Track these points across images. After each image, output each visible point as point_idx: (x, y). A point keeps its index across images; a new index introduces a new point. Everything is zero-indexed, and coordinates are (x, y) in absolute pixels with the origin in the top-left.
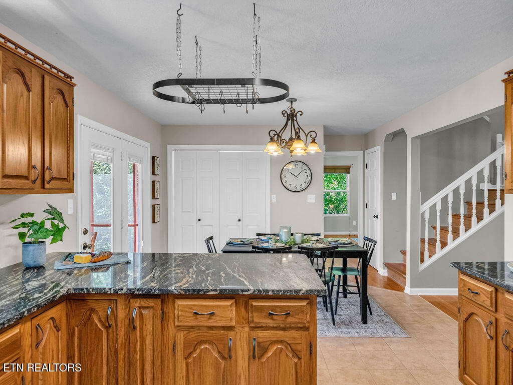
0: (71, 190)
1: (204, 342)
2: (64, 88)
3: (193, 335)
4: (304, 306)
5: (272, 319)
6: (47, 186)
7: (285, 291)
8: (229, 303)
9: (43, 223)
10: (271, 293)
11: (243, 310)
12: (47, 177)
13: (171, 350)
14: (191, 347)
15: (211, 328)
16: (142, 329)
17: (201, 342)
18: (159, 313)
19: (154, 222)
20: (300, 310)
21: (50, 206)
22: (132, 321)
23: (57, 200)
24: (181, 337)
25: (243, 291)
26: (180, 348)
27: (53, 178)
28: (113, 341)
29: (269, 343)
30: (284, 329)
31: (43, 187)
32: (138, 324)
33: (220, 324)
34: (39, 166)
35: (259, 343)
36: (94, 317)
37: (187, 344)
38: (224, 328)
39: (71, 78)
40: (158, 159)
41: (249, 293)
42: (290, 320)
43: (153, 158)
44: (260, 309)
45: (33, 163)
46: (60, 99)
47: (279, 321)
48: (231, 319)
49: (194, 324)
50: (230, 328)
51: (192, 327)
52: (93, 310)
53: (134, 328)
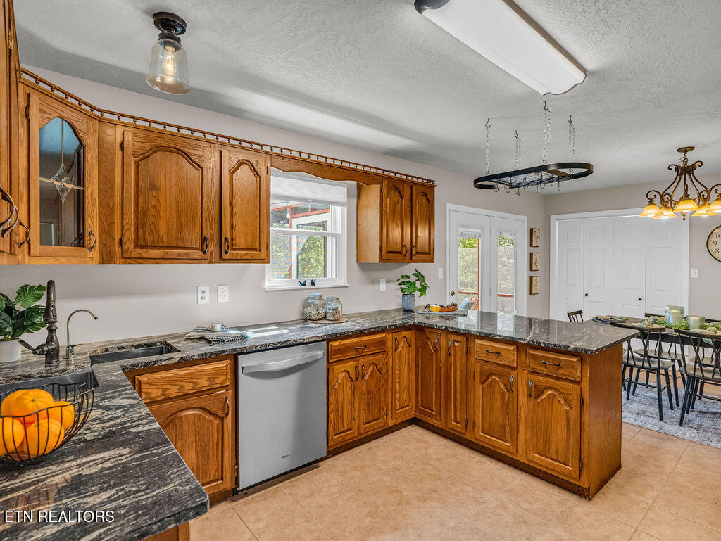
0: (432, 261)
1: (495, 374)
2: (427, 190)
3: (486, 367)
4: (574, 362)
5: (546, 368)
6: (414, 258)
7: (554, 345)
8: (512, 348)
9: (414, 283)
10: (542, 345)
11: (523, 356)
12: (414, 252)
13: (472, 376)
14: (486, 376)
15: (499, 365)
16: (455, 356)
17: (492, 374)
18: (465, 346)
19: (531, 293)
20: (571, 365)
21: (417, 271)
22: (448, 349)
23: (422, 267)
24: (478, 367)
25: (520, 339)
26: (478, 374)
27: (418, 253)
28: (439, 361)
29: (543, 387)
30: (557, 379)
31: (411, 258)
32: (452, 353)
33: (505, 364)
34: (408, 246)
35: (535, 386)
36: (429, 343)
37: (482, 373)
38: (509, 367)
39: (433, 181)
40: (537, 231)
41: (525, 342)
42: (561, 371)
43: (531, 230)
44: (535, 357)
45: (405, 243)
46: (424, 200)
47: (551, 370)
48: (513, 361)
49: (486, 359)
50: (514, 368)
51: (487, 362)
52: (428, 338)
53: (450, 354)
